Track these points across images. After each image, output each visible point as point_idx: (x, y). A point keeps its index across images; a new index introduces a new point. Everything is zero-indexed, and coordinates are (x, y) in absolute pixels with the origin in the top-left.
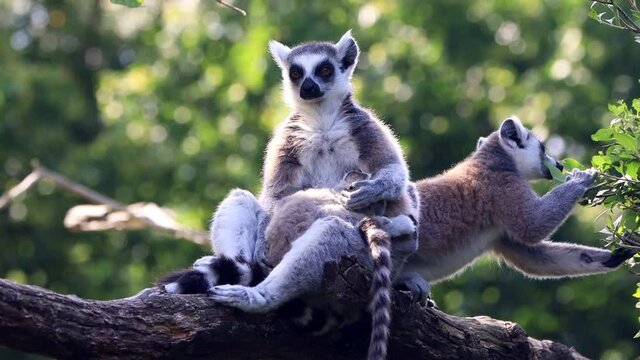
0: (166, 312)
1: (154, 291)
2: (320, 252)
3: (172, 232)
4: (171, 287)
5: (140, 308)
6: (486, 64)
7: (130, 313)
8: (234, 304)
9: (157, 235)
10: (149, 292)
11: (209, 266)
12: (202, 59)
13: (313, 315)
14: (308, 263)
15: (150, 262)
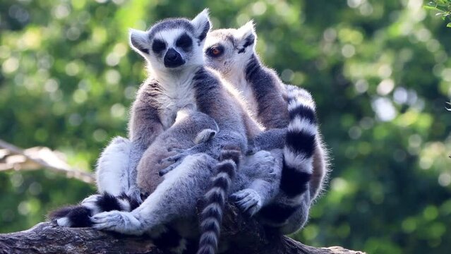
0: (58, 243)
1: (48, 225)
2: (190, 184)
3: (64, 172)
4: (62, 221)
5: (35, 240)
6: (339, 26)
7: (26, 244)
8: (112, 229)
9: (50, 175)
10: (43, 226)
11: (95, 202)
12: (88, 21)
13: (187, 246)
14: (178, 193)
15: (44, 199)
